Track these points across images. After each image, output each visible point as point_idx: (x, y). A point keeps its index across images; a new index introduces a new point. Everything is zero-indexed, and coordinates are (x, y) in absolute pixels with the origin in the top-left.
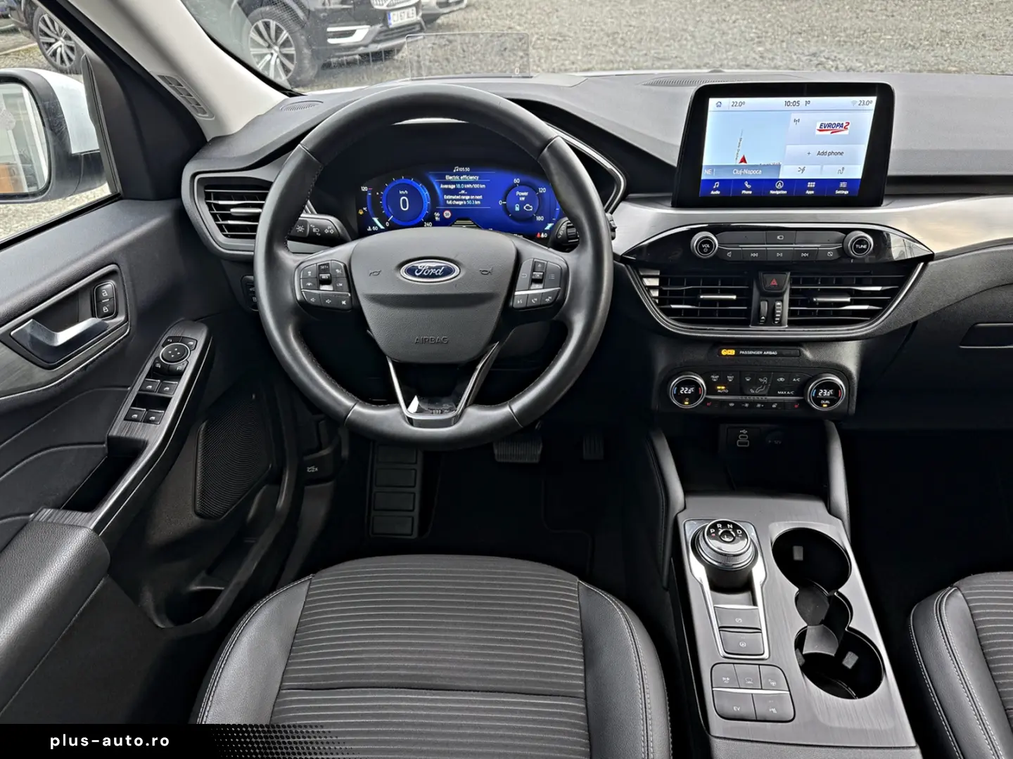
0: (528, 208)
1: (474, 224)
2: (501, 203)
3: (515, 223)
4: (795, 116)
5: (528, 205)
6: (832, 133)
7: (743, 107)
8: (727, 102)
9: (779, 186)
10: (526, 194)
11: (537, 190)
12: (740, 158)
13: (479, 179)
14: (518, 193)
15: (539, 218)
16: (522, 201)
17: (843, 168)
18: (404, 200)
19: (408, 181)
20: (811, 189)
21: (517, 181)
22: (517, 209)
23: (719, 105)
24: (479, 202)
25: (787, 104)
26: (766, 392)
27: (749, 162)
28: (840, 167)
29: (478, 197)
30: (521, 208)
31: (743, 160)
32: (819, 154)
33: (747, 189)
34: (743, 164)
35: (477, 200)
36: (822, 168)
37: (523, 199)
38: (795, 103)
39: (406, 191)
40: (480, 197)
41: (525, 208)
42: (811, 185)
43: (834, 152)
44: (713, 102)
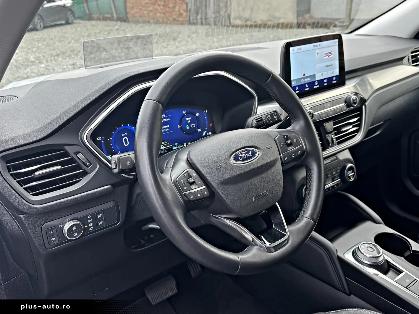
0: (193, 126)
1: (168, 143)
2: (179, 126)
3: (189, 136)
4: (317, 51)
5: (192, 124)
6: (329, 56)
7: (301, 50)
8: (296, 48)
9: (316, 84)
10: (190, 118)
11: (195, 115)
12: (303, 75)
13: (165, 116)
14: (186, 119)
15: (199, 130)
16: (189, 123)
17: (333, 71)
18: (125, 140)
19: (125, 127)
20: (326, 83)
21: (185, 112)
22: (188, 128)
23: (293, 50)
24: (168, 129)
25: (314, 46)
26: (331, 181)
27: (306, 75)
28: (332, 71)
29: (167, 127)
30: (189, 127)
31: (304, 75)
32: (326, 67)
33: (307, 88)
34: (304, 76)
35: (167, 128)
36: (327, 73)
37: (189, 121)
38: (317, 46)
39: (126, 133)
40: (168, 126)
41: (191, 126)
42: (325, 81)
43: (330, 65)
44: (291, 49)
